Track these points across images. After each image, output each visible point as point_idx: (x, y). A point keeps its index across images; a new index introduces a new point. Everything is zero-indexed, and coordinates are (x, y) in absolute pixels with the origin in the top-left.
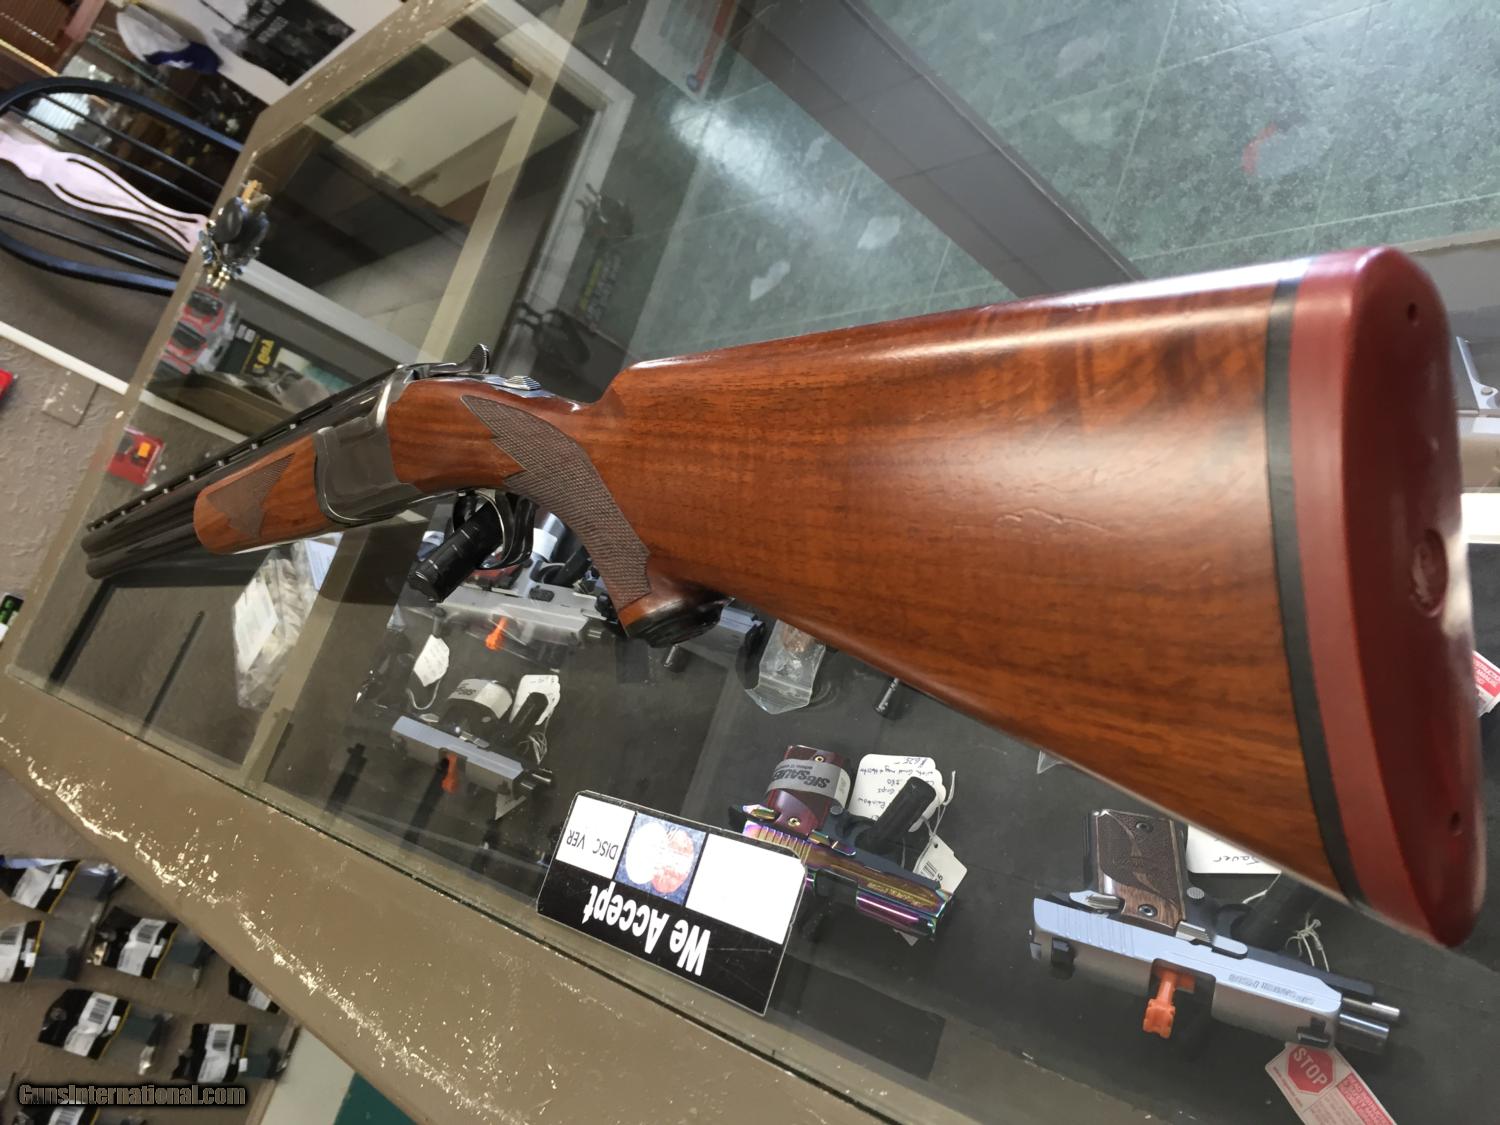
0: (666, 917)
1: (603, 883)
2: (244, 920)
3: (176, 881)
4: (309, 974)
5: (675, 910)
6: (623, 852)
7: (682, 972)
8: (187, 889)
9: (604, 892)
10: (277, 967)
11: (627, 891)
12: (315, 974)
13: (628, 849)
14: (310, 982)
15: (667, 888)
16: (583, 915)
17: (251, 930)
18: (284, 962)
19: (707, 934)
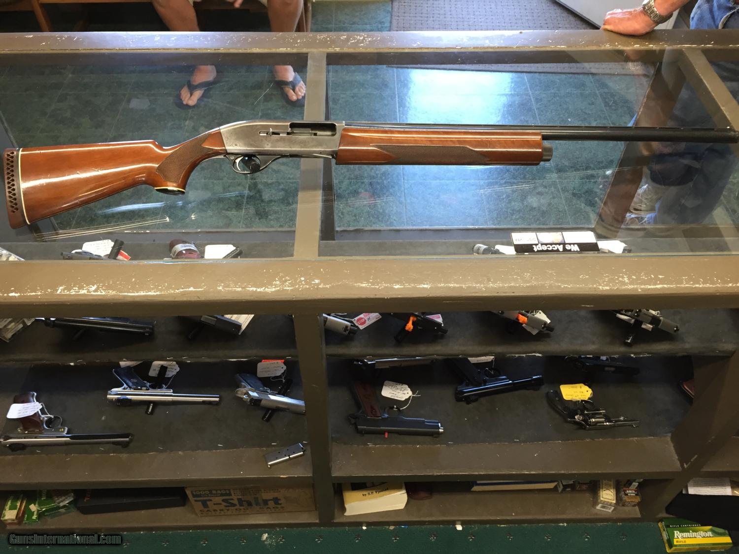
0: (562, 246)
1: (536, 245)
5: (564, 244)
6: (538, 239)
7: (574, 251)
9: (538, 246)
11: (546, 244)
13: (539, 238)
15: (557, 242)
19: (576, 245)
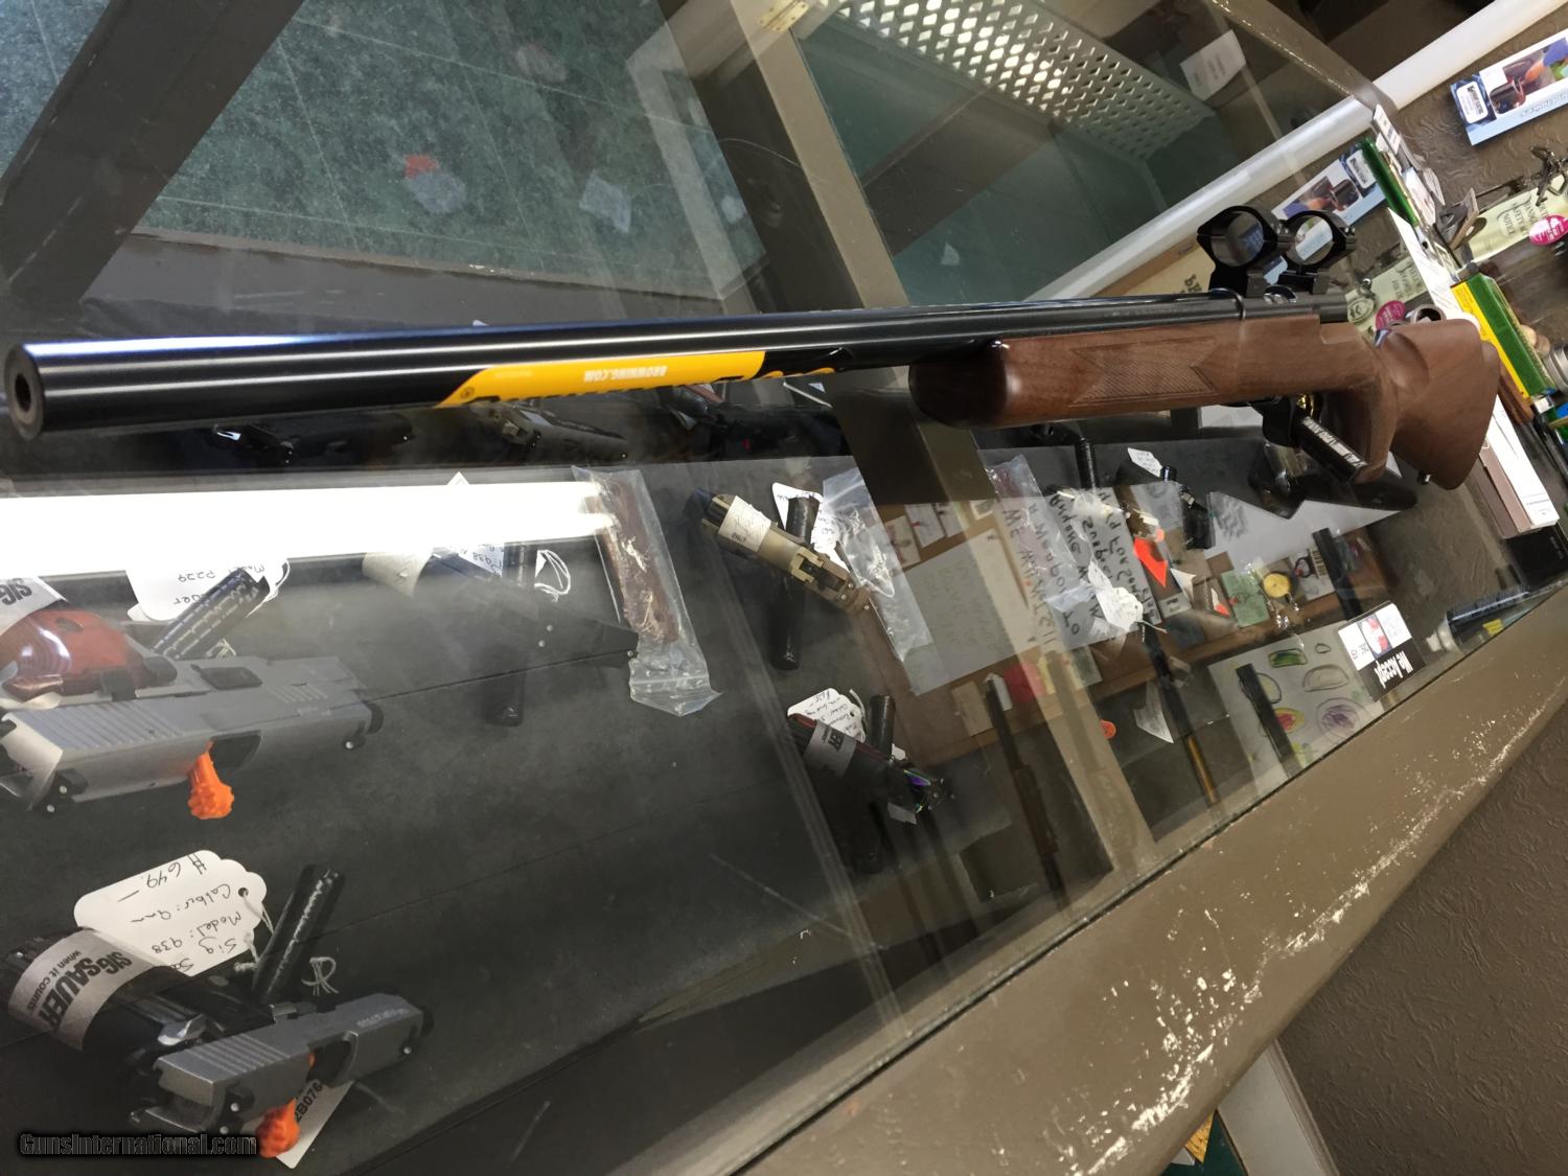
2: (1293, 945)
3: (1197, 1064)
4: (1357, 886)
8: (1218, 1042)
10: (1344, 919)
12: (1357, 881)
14: (1362, 889)
16: (1381, 686)
17: (1305, 939)
18: (1342, 910)
